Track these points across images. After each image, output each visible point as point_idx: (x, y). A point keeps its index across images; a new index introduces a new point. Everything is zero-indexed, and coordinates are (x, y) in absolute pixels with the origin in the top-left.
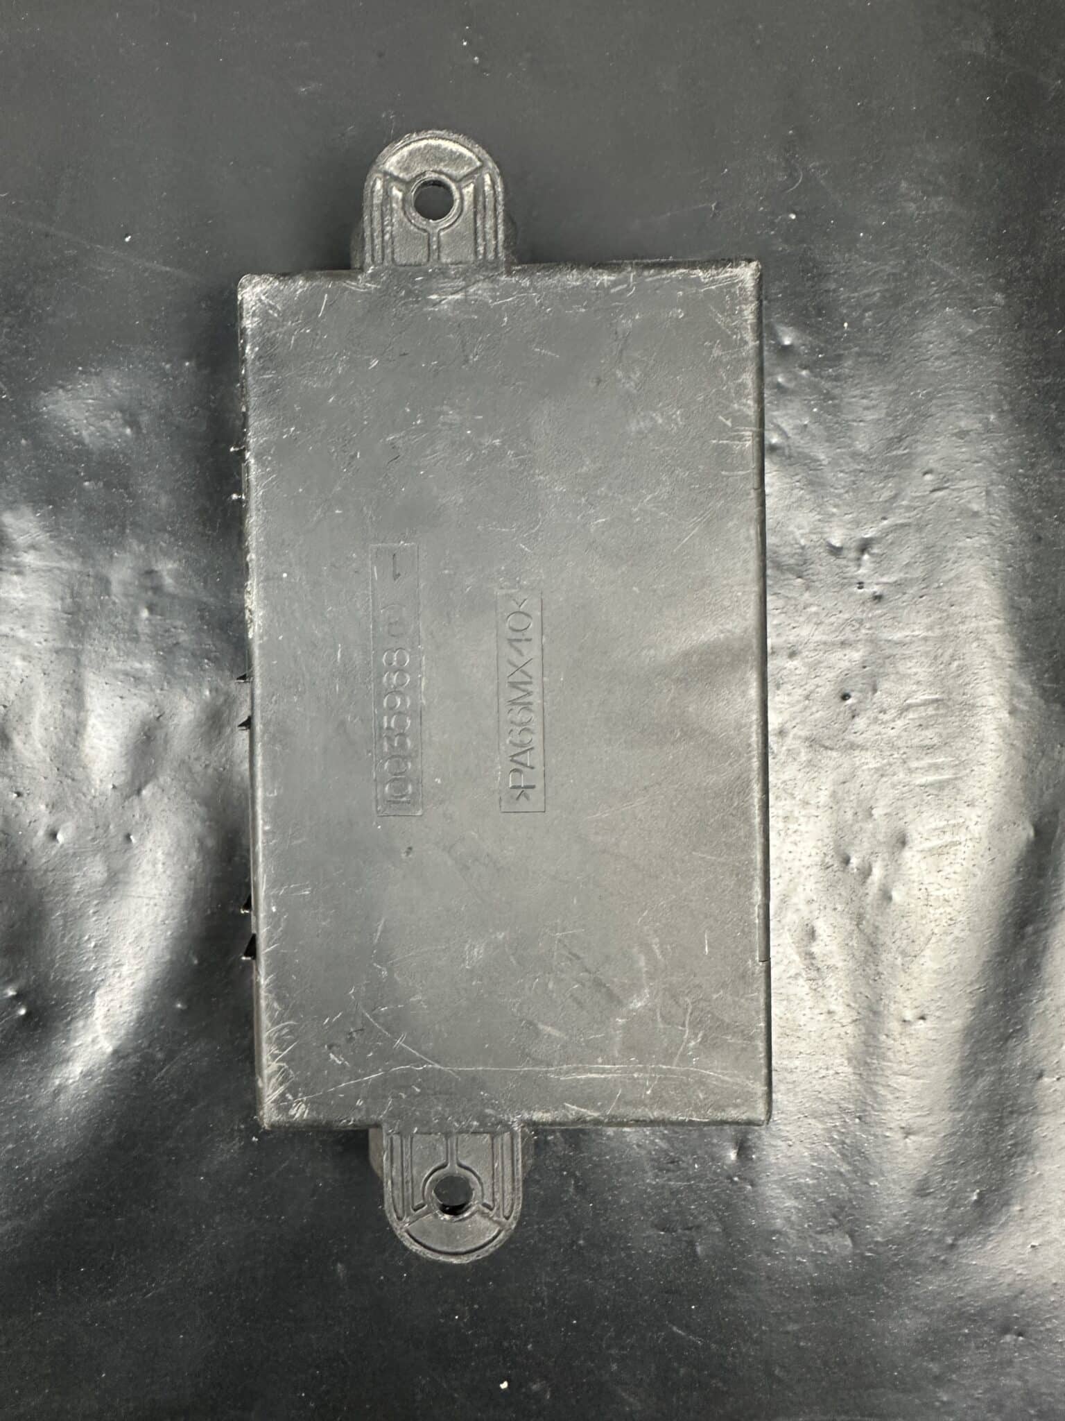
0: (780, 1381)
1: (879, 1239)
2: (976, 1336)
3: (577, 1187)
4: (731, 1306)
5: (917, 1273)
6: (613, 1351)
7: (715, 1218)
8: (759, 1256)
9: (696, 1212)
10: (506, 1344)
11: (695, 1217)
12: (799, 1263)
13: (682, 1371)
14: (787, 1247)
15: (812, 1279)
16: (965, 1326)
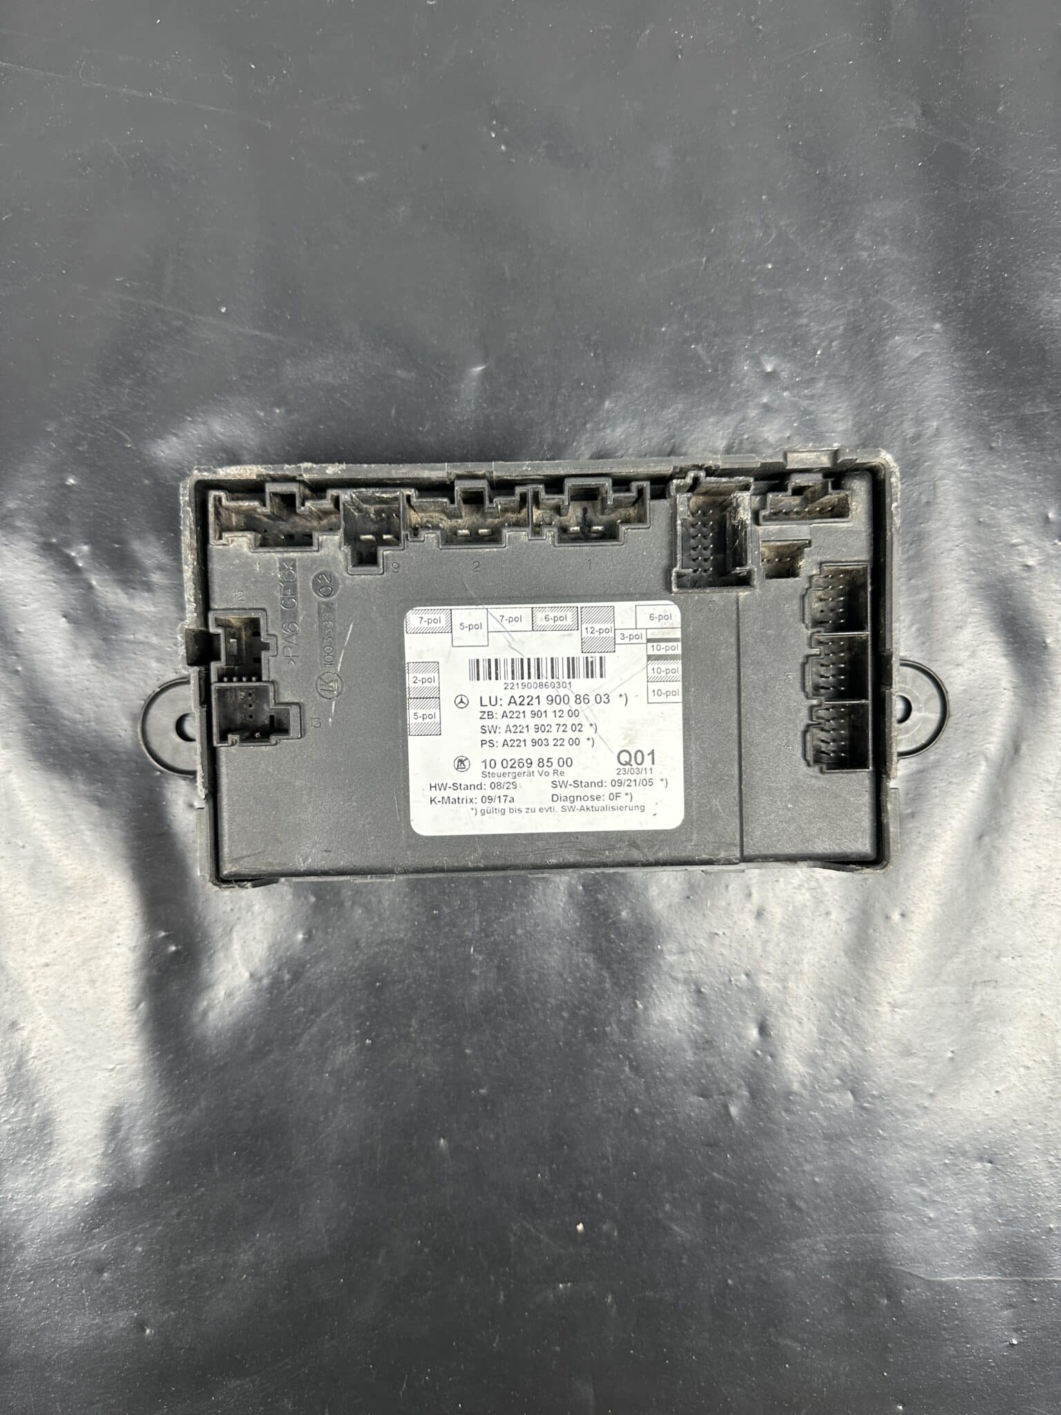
0: (800, 1210)
1: (875, 1093)
2: (956, 1165)
3: (631, 1067)
4: (758, 1154)
5: (907, 1117)
6: (667, 1195)
7: (743, 1083)
8: (779, 1113)
9: (727, 1081)
10: (580, 1194)
11: (727, 1085)
12: (811, 1116)
13: (722, 1208)
14: (802, 1104)
15: (822, 1127)
16: (946, 1158)
